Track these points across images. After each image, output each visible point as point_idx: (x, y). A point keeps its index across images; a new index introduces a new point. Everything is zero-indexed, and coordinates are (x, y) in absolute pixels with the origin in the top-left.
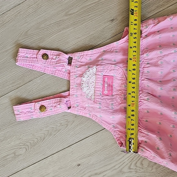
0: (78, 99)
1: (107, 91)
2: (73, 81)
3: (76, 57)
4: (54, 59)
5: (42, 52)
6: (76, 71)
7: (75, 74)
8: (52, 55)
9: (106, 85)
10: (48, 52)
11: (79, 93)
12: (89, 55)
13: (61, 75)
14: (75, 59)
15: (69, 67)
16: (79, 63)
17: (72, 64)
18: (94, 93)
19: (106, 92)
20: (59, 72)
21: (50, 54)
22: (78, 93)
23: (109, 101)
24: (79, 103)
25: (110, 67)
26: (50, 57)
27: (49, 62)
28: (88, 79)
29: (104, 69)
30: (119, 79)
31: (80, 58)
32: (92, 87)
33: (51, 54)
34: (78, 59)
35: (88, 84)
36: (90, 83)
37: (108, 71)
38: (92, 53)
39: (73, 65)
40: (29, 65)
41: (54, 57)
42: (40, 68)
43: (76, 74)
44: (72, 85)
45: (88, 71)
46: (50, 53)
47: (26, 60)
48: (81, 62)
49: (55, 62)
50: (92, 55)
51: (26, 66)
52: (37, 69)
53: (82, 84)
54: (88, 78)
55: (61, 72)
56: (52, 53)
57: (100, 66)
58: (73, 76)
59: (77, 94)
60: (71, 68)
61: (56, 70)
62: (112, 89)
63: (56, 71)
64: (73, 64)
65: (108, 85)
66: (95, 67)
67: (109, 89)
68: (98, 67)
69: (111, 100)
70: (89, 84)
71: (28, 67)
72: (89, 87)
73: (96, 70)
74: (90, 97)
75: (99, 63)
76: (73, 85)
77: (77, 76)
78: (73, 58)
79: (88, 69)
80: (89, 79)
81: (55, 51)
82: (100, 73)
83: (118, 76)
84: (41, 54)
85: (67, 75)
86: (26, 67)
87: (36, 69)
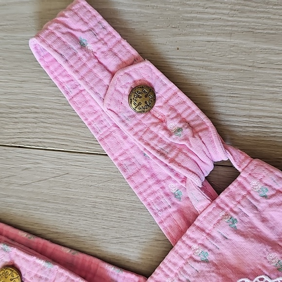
2: (181, 263)
3: (254, 182)
4: (165, 129)
5: (146, 72)
6: (219, 237)
7: (207, 243)
8: (172, 109)
10: (164, 88)
13: (149, 195)
14: (245, 184)
15: (199, 201)
16: (251, 215)
17: (222, 196)
20: (151, 182)
21: (166, 97)
26: (160, 110)
27: (140, 127)
31: (271, 201)
33: (171, 103)
34: (258, 197)
39: (223, 202)
40: (66, 79)
41: (172, 124)
42: (95, 116)
43: (210, 246)
44: (168, 273)
46: (169, 94)
47: (71, 53)
48: (264, 220)
49: (161, 141)
51: (56, 74)
52: (82, 114)
55: (156, 188)
56: (177, 101)
58: (195, 246)
60: (210, 209)
61: (144, 166)
63: (143, 172)
64: (227, 200)
71: (61, 83)
76: (172, 275)
77: (211, 257)
78: (239, 179)
81: (189, 103)
84: (136, 78)
85: (171, 210)
86: (56, 78)
87: (83, 110)
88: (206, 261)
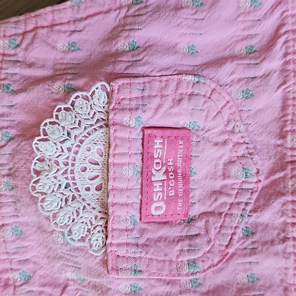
0: (26, 244)
1: (162, 204)
6: (6, 110)
9: (159, 176)
11: (28, 217)
12: (64, 28)
16: (17, 71)
18: (100, 215)
19: (157, 208)
22: (21, 219)
23: (178, 248)
24: (30, 266)
25: (172, 86)
28: (69, 150)
29: (146, 93)
30: (215, 140)
31: (24, 45)
32: (88, 189)
34: (12, 52)
35: (69, 175)
36: (77, 169)
37: (168, 103)
38: (79, 16)
43: (5, 124)
45: (67, 109)
48: (31, 65)
50: (80, 26)
53: (38, 173)
54: (67, 144)
57: (126, 81)
59: (21, 224)
62: (187, 192)
65: (166, 172)
66: (99, 85)
67: (172, 193)
68: (116, 88)
69: (187, 242)
70: (76, 175)
72: (72, 187)
73: (109, 103)
74: (83, 239)
75: (120, 68)
77: (13, 132)
79: (64, 99)
80: (74, 149)
82: (125, 118)
83: (210, 124)
88: (12, 139)
